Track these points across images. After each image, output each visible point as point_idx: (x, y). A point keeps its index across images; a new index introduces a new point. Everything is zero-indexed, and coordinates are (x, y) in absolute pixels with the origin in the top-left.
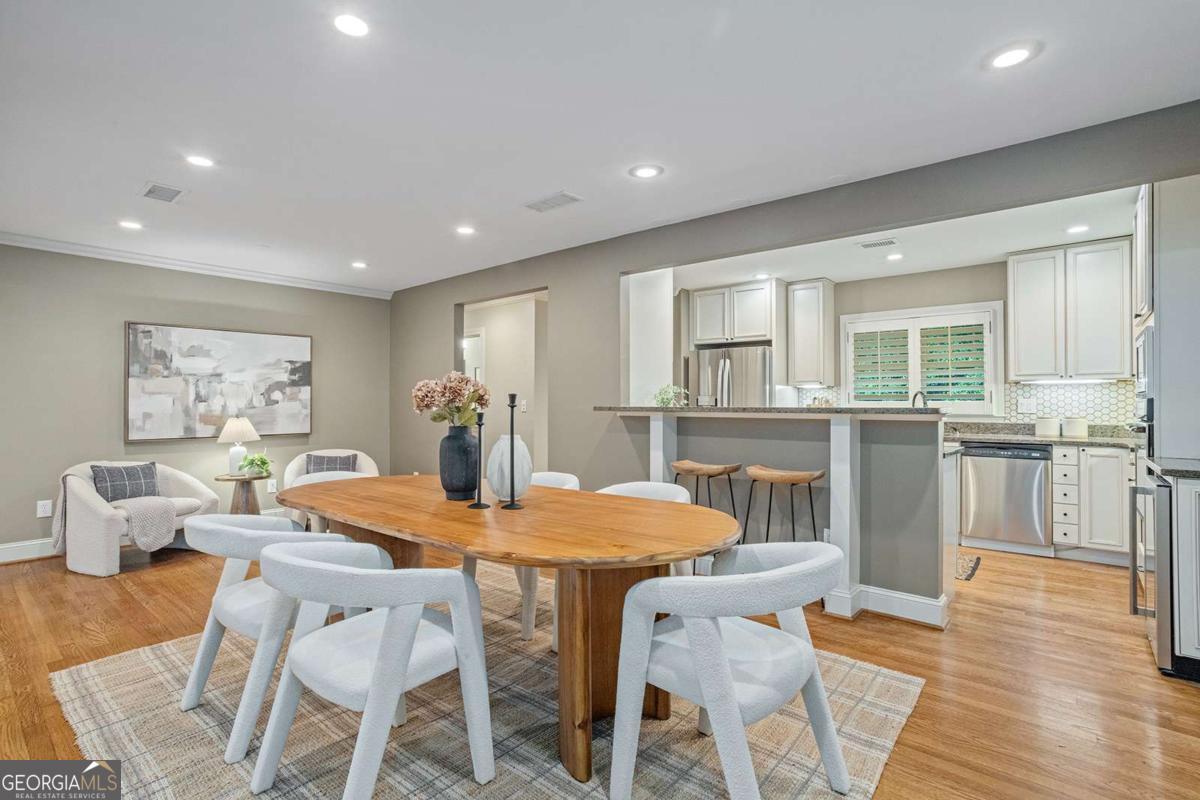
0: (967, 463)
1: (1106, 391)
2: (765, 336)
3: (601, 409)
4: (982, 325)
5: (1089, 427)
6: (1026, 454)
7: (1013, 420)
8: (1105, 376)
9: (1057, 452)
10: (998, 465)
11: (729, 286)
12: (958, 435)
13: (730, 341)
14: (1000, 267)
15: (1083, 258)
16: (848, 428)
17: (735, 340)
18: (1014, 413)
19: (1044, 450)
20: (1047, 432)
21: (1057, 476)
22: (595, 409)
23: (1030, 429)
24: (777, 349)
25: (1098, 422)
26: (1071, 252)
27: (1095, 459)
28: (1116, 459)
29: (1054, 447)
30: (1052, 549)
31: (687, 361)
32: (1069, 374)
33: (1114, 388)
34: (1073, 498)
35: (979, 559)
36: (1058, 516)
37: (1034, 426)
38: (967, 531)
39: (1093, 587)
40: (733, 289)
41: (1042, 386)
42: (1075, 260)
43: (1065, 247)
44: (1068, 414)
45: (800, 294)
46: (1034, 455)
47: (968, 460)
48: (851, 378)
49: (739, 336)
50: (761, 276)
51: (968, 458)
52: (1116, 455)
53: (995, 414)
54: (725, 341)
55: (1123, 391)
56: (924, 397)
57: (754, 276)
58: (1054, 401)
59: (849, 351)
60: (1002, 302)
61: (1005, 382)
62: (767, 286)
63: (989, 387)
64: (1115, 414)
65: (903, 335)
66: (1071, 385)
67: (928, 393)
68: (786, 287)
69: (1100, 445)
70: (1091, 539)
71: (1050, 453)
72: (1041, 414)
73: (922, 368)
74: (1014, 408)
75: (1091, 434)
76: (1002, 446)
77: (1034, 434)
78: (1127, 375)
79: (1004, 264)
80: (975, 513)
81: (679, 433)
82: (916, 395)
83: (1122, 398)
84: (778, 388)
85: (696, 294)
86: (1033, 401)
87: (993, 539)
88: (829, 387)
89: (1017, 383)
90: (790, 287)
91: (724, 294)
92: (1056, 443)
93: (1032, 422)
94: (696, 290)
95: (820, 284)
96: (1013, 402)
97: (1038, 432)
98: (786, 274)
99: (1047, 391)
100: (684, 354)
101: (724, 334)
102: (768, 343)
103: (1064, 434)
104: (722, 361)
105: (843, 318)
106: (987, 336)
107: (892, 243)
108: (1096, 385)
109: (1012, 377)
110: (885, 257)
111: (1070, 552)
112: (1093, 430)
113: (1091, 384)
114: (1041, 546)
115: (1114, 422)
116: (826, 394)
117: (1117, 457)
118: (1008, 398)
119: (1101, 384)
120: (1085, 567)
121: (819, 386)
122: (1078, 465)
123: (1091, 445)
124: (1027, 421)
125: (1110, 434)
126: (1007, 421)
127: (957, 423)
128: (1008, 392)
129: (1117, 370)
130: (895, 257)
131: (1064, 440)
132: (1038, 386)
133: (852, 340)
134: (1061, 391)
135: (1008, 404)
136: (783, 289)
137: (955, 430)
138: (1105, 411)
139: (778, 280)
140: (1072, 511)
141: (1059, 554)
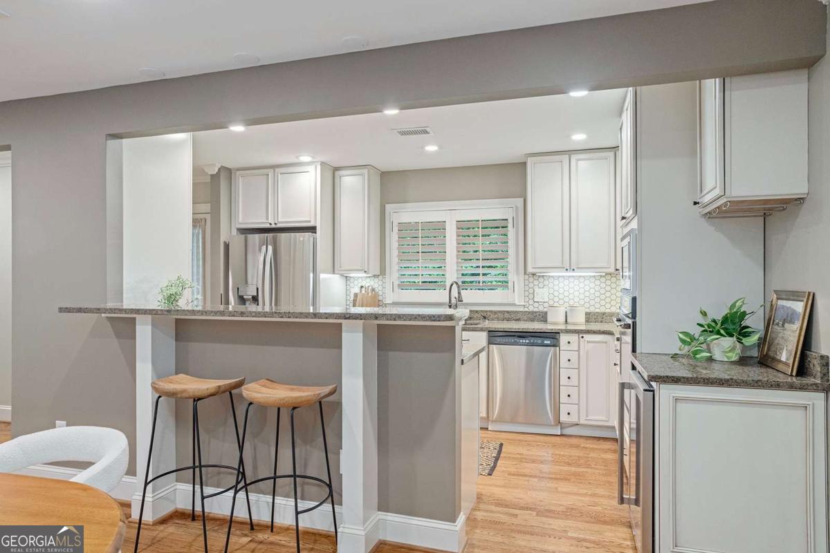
0: (493, 351)
1: (598, 282)
2: (310, 221)
3: (68, 310)
4: (507, 220)
5: (586, 314)
6: (539, 341)
7: (531, 309)
8: (597, 270)
9: (564, 338)
10: (518, 353)
11: (274, 167)
12: (487, 324)
13: (273, 226)
14: (520, 167)
15: (582, 165)
16: (361, 335)
17: (279, 225)
18: (531, 302)
19: (552, 337)
20: (555, 321)
21: (564, 362)
22: (61, 310)
23: (543, 317)
24: (322, 235)
25: (592, 310)
26: (574, 158)
27: (590, 345)
28: (605, 344)
29: (561, 334)
30: (559, 427)
31: (227, 246)
32: (572, 268)
33: (603, 280)
34: (574, 381)
35: (501, 445)
36: (563, 398)
37: (546, 313)
38: (493, 417)
39: (588, 466)
40: (278, 170)
41: (553, 277)
42: (577, 164)
43: (570, 152)
44: (572, 303)
45: (349, 181)
46: (546, 342)
47: (494, 348)
48: (395, 267)
49: (283, 220)
50: (305, 158)
51: (494, 346)
52: (605, 340)
53: (517, 303)
54: (268, 226)
55: (608, 282)
56: (459, 287)
57: (297, 157)
58: (561, 291)
59: (393, 239)
60: (523, 199)
61: (525, 273)
62: (311, 169)
63: (512, 277)
64: (603, 303)
65: (440, 227)
66: (573, 277)
67: (463, 282)
68: (333, 172)
69: (594, 332)
70: (587, 416)
71: (558, 340)
72: (551, 303)
73: (457, 258)
74: (531, 296)
75: (587, 321)
76: (522, 335)
77: (545, 321)
78: (612, 270)
79: (523, 165)
80: (500, 399)
81: (176, 340)
82: (452, 285)
83: (608, 288)
84: (322, 276)
85: (238, 173)
86: (546, 289)
87: (513, 421)
88: (374, 276)
89: (534, 274)
90: (337, 173)
91: (268, 175)
92: (562, 331)
93: (545, 310)
94: (238, 170)
95: (365, 171)
96: (531, 291)
97: (550, 319)
98: (334, 159)
99: (556, 282)
100: (223, 239)
101: (267, 219)
102: (313, 229)
103: (569, 321)
104: (264, 248)
105: (388, 206)
106: (511, 231)
107: (427, 132)
108: (591, 277)
109: (530, 270)
110: (423, 147)
111: (573, 428)
112: (589, 317)
113: (587, 276)
114: (552, 425)
115: (603, 310)
116: (372, 283)
117: (606, 343)
118: (527, 288)
119: (594, 277)
120: (583, 443)
121: (365, 275)
122: (579, 351)
123: (588, 332)
124: (541, 308)
125: (600, 320)
126: (526, 309)
127: (486, 311)
128: (527, 282)
129: (605, 265)
130: (431, 148)
131: (569, 327)
132: (549, 277)
133: (396, 229)
134: (566, 282)
135: (527, 293)
136: (329, 175)
137: (485, 318)
138: (597, 300)
139: (323, 164)
140: (573, 392)
141: (564, 434)
